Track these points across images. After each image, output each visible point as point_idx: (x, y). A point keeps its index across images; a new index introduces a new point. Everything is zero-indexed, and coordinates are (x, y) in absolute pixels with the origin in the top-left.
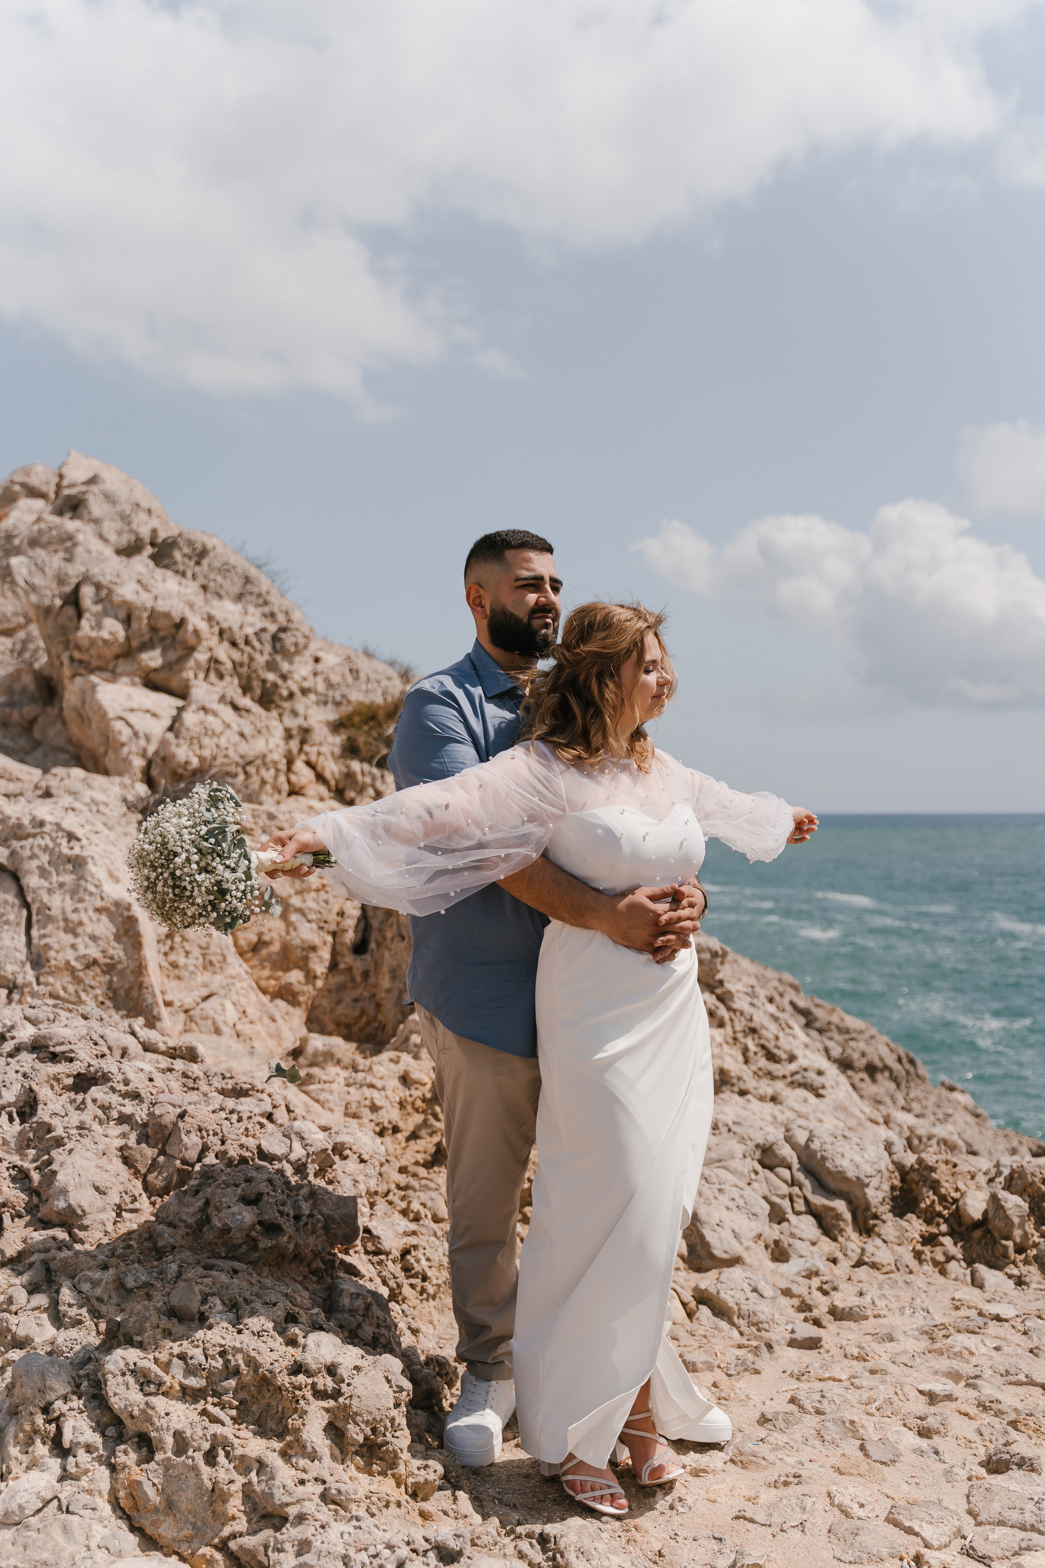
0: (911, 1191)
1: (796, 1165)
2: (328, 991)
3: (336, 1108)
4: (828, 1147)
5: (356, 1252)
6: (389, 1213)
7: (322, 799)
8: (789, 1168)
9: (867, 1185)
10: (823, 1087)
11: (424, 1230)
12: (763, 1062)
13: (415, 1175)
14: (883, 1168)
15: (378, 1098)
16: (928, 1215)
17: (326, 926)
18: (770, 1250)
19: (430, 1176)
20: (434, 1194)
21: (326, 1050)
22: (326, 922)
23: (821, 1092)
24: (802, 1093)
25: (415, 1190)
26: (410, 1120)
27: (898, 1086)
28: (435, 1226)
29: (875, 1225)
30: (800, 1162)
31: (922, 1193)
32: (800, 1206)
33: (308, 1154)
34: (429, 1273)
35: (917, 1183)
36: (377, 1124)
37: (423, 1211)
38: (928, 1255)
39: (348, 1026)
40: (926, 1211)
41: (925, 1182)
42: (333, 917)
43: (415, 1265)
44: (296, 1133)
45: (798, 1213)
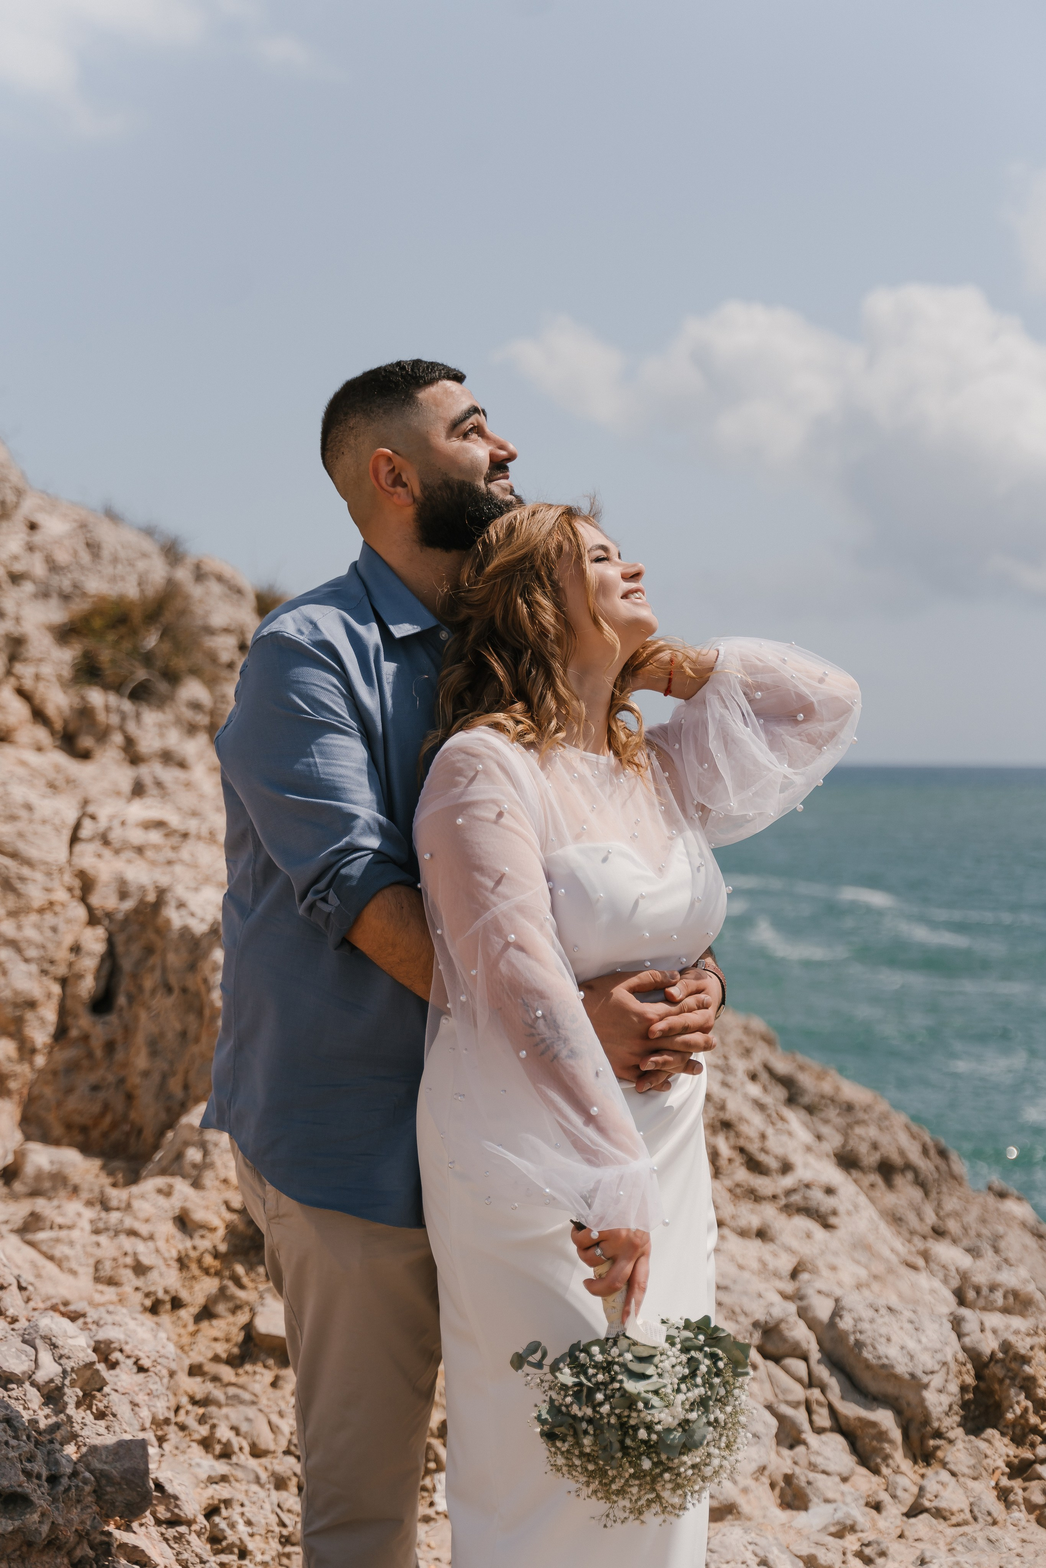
0: (991, 1393)
1: (815, 1354)
2: (51, 1073)
3: (81, 1270)
4: (865, 1326)
5: (141, 1525)
6: (183, 1446)
7: (39, 749)
8: (805, 1358)
9: (926, 1386)
10: (835, 1213)
11: (239, 1474)
12: (742, 1174)
13: (216, 1379)
14: (949, 1358)
15: (145, 1252)
16: (1018, 1430)
17: (52, 969)
18: (777, 1490)
19: (242, 1380)
20: (251, 1412)
21: (55, 1168)
22: (52, 962)
23: (832, 1220)
24: (802, 1223)
25: (219, 1405)
26: (197, 1287)
27: (927, 1194)
28: (253, 1463)
29: (937, 1448)
30: (822, 1349)
31: (1008, 1397)
32: (823, 1419)
33: (64, 1372)
34: (251, 1545)
35: (1001, 1381)
36: (147, 1295)
37: (236, 1441)
38: (1018, 1495)
39: (84, 1130)
40: (1014, 1424)
41: (1013, 1379)
42: (62, 954)
43: (228, 1532)
44: (44, 1338)
45: (819, 1431)
